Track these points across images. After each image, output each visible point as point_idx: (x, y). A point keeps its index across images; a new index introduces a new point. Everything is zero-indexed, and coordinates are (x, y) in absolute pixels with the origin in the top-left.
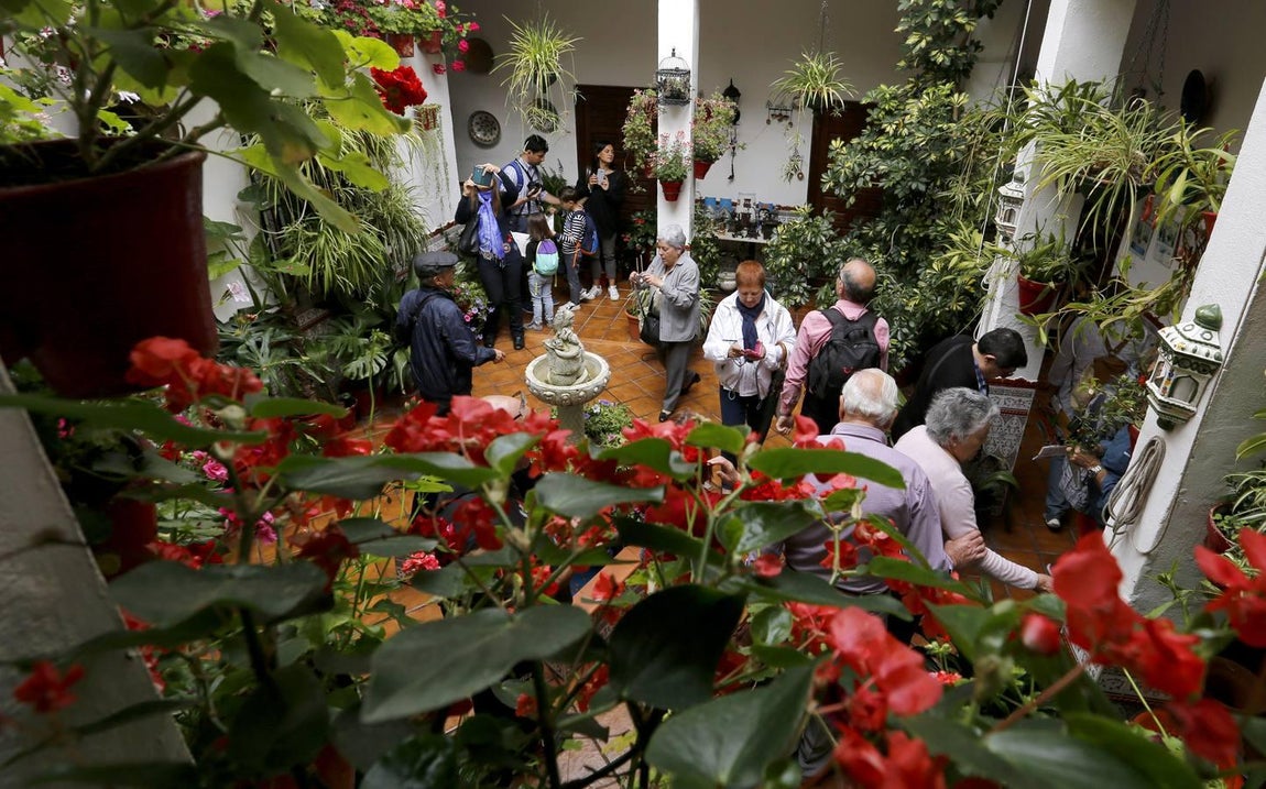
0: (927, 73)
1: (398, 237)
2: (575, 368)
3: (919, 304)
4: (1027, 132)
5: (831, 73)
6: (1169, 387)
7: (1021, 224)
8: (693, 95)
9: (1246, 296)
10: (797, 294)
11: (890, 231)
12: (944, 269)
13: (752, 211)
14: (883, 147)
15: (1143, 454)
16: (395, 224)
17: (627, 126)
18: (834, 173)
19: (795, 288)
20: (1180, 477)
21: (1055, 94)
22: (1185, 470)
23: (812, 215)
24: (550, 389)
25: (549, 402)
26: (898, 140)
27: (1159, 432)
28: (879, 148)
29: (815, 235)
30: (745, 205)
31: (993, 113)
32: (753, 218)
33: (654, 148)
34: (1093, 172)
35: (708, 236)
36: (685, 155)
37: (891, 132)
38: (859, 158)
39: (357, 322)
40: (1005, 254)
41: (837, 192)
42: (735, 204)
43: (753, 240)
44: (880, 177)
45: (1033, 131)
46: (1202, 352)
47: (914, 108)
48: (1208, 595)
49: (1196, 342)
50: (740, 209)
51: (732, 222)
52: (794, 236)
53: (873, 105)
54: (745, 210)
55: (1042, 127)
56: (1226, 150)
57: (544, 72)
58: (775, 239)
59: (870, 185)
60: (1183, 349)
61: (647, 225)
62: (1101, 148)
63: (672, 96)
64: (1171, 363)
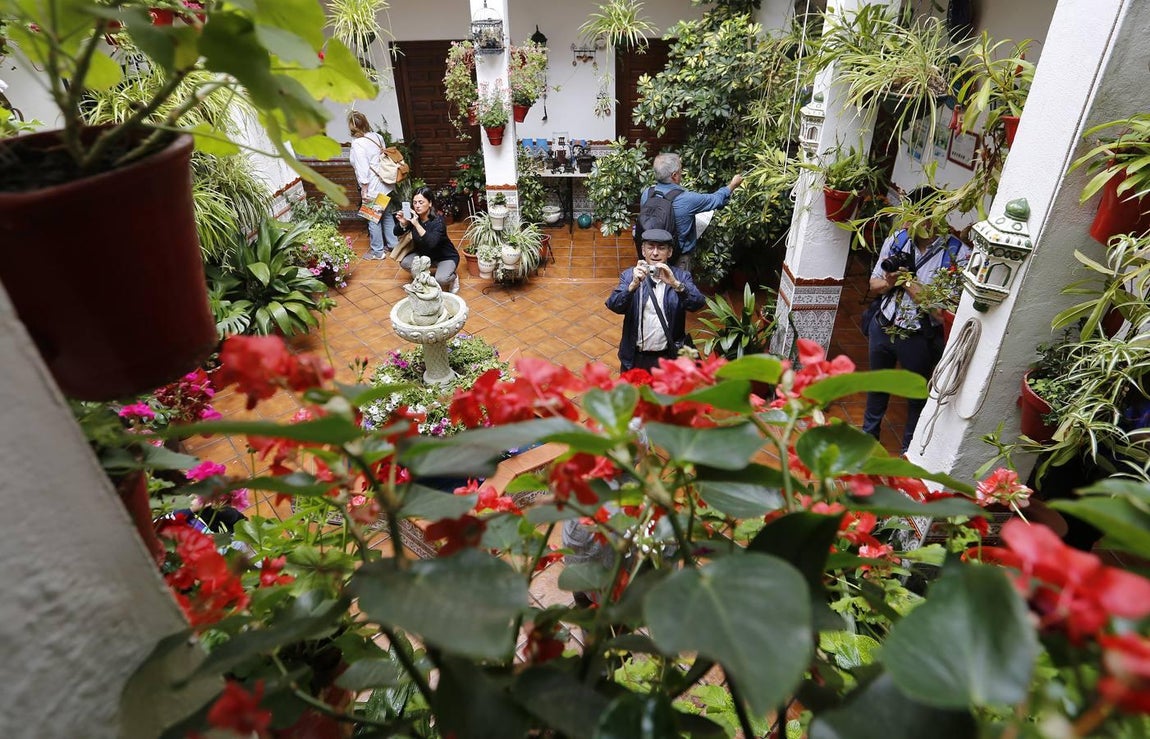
0: (720, 7)
1: (244, 202)
2: (436, 308)
3: (731, 219)
4: (826, 55)
5: (633, 12)
6: (985, 274)
7: (823, 140)
8: (506, 43)
9: (1053, 190)
10: (620, 220)
11: (698, 156)
12: (753, 187)
13: (566, 148)
14: (687, 79)
15: (961, 334)
16: (241, 190)
17: (448, 77)
18: (644, 106)
19: (616, 215)
20: (996, 351)
21: (851, 19)
22: (1002, 344)
23: (627, 147)
24: (415, 330)
25: (416, 342)
26: (700, 71)
27: (975, 314)
28: (683, 80)
29: (631, 165)
30: (560, 143)
31: (787, 41)
32: (568, 155)
33: (476, 98)
34: (895, 88)
35: (532, 174)
36: (505, 101)
37: (693, 65)
38: (666, 91)
39: (217, 285)
40: (811, 168)
41: (648, 124)
42: (550, 143)
43: (570, 175)
44: (686, 106)
45: (830, 54)
46: (1014, 241)
47: (713, 40)
48: (1025, 448)
49: (1008, 233)
50: (556, 148)
51: (549, 160)
52: (613, 168)
53: (674, 41)
54: (560, 148)
55: (838, 50)
56: (1023, 58)
57: (362, 31)
58: (595, 172)
59: (678, 115)
60: (997, 240)
61: (473, 170)
62: (901, 65)
63: (488, 46)
64: (987, 253)
